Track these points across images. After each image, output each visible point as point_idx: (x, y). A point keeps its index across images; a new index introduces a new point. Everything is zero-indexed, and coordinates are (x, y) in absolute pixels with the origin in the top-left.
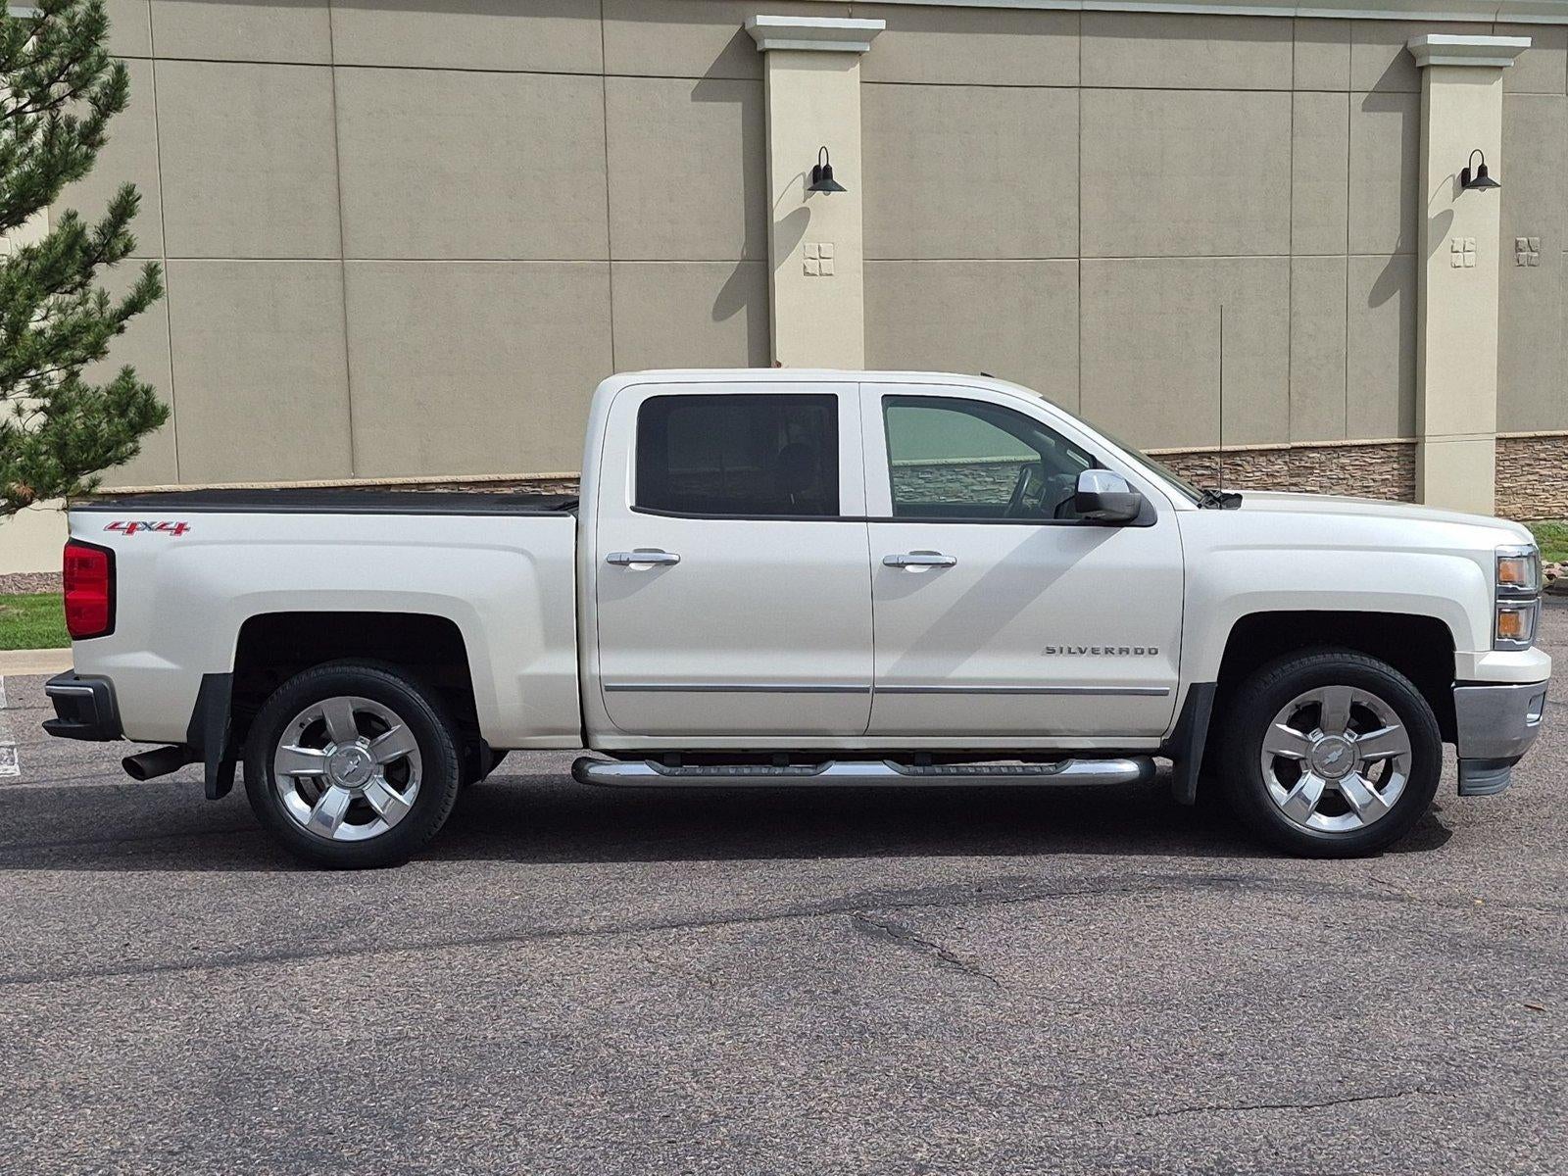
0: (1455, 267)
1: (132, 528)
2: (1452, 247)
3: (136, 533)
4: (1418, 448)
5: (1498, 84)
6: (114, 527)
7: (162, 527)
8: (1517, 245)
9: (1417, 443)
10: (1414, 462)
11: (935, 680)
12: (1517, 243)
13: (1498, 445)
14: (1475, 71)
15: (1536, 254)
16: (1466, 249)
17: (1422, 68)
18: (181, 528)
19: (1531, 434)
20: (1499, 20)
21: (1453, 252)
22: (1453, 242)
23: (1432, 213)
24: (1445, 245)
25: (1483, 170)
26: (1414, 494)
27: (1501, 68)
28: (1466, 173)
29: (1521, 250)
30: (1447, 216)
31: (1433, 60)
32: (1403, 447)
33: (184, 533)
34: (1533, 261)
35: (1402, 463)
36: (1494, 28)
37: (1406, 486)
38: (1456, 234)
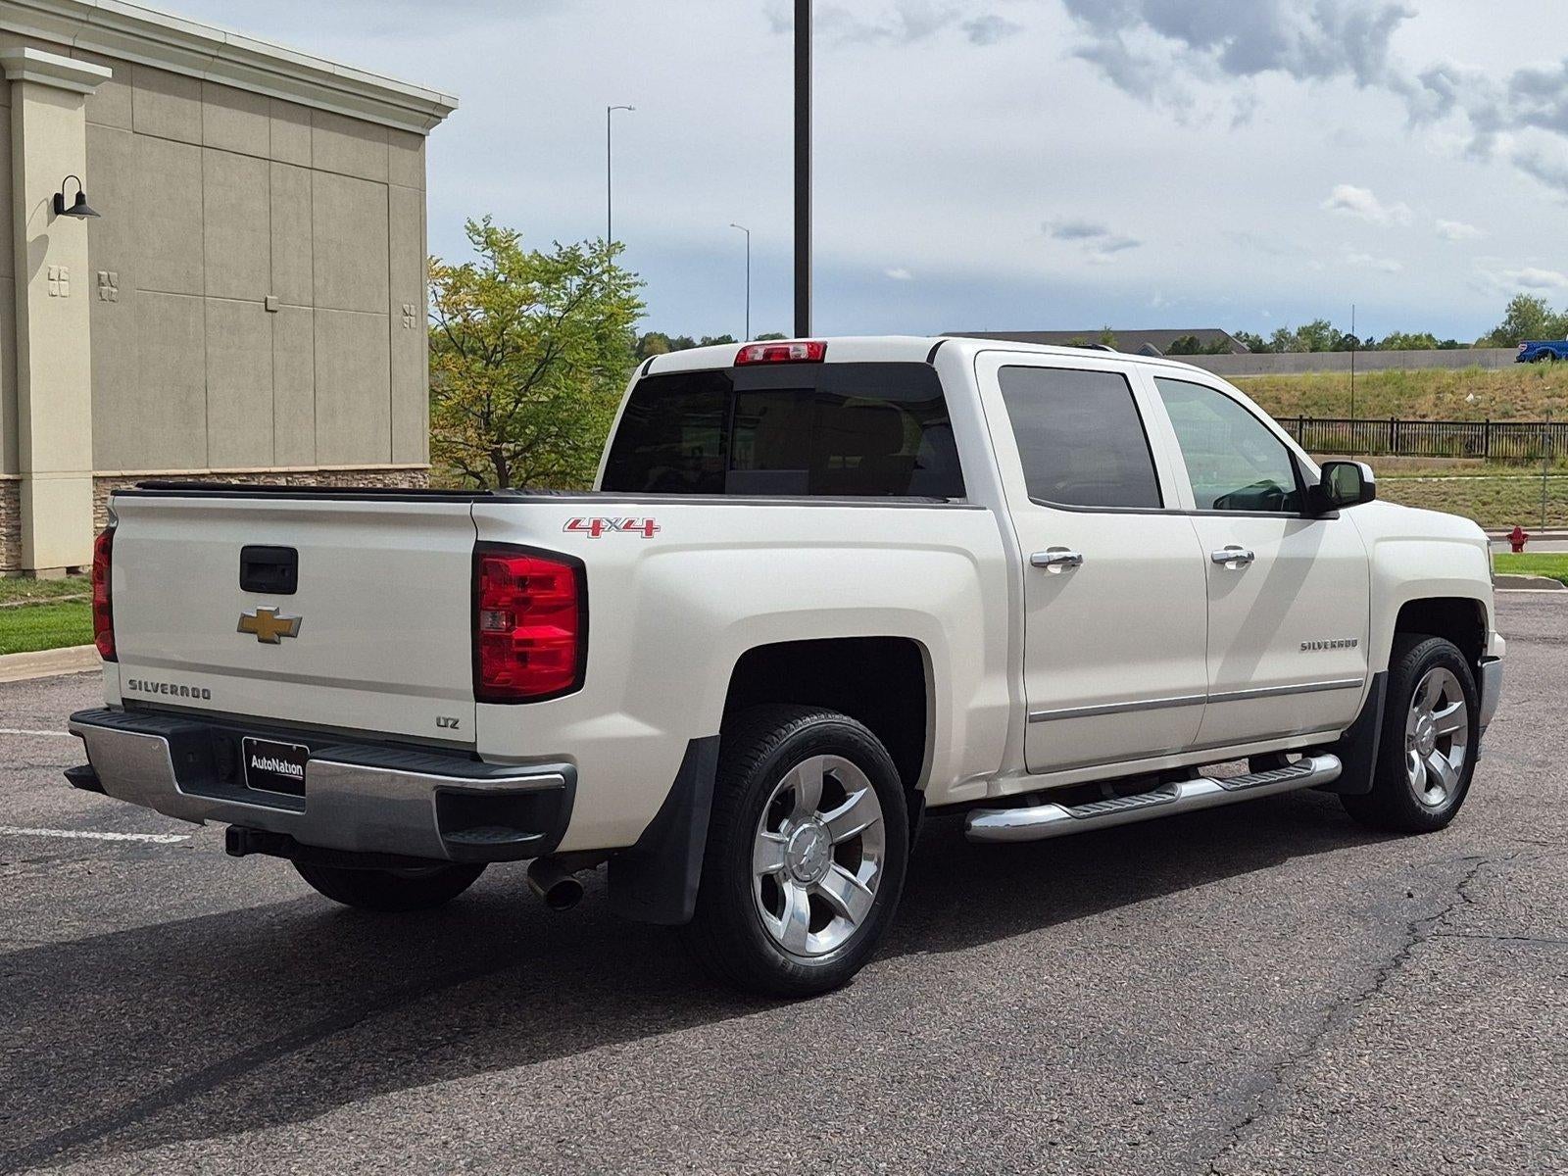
0: (53, 296)
1: (596, 529)
2: (49, 274)
3: (603, 534)
4: (23, 486)
5: (81, 112)
6: (574, 525)
7: (629, 526)
8: (99, 279)
9: (21, 480)
10: (19, 500)
11: (1237, 686)
12: (99, 276)
13: (95, 485)
14: (62, 94)
15: (115, 290)
16: (62, 278)
17: (11, 82)
18: (649, 529)
19: (117, 473)
20: (76, 45)
21: (50, 279)
22: (50, 269)
23: (30, 237)
24: (42, 271)
25: (80, 197)
26: (19, 534)
27: (82, 94)
28: (58, 199)
29: (103, 285)
30: (43, 240)
31: (28, 76)
32: (9, 484)
33: (655, 534)
34: (114, 297)
35: (8, 500)
36: (72, 51)
37: (13, 526)
38: (52, 261)
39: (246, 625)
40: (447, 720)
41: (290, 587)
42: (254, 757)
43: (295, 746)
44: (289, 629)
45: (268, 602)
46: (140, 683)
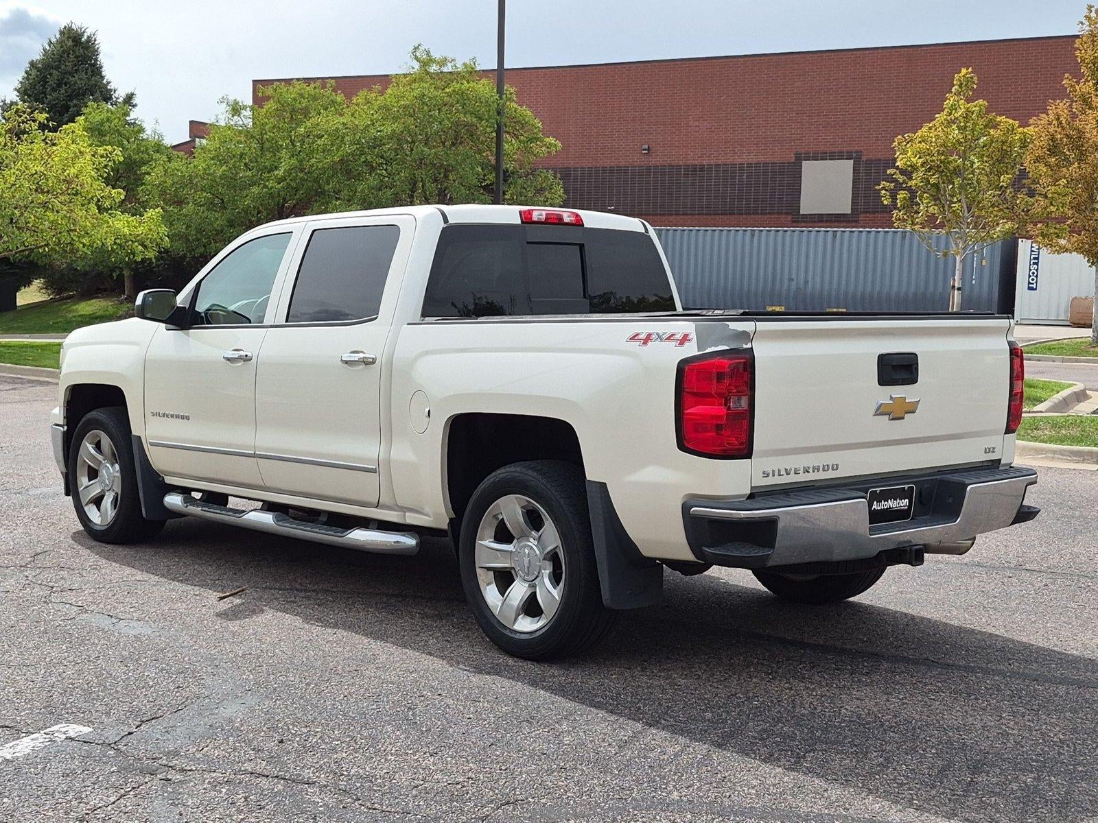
39: (881, 411)
40: (989, 449)
41: (913, 380)
42: (875, 502)
43: (906, 486)
44: (912, 409)
45: (898, 391)
46: (773, 471)
